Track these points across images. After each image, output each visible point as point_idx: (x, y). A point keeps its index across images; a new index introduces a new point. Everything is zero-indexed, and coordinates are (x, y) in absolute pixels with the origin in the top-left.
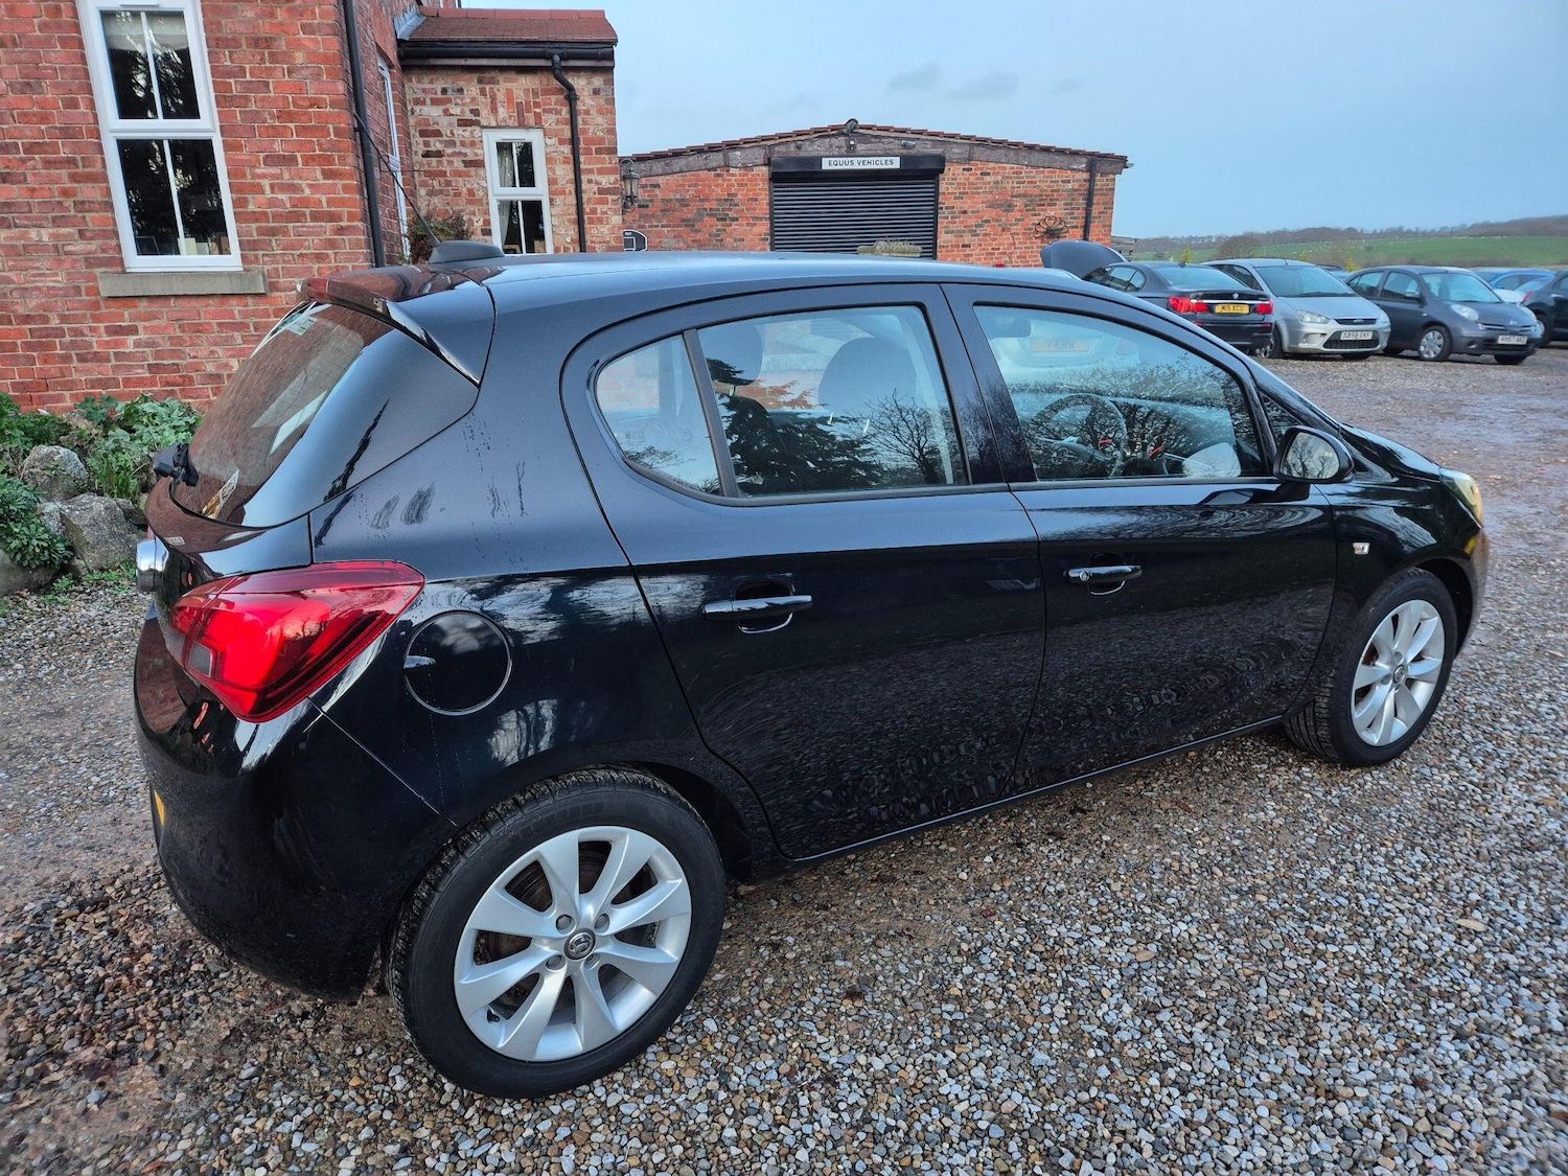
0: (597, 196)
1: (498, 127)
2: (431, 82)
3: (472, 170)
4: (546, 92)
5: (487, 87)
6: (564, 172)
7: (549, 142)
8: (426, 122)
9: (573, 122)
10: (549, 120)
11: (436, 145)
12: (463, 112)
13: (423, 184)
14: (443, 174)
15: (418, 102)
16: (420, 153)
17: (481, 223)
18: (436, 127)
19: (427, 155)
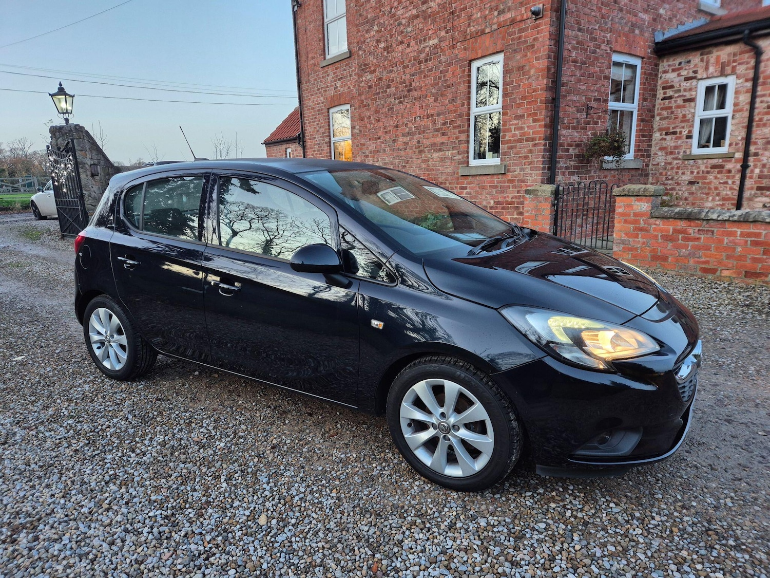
0: (766, 110)
1: (708, 78)
2: (674, 60)
3: (687, 104)
4: (742, 53)
5: (705, 57)
6: (745, 98)
7: (739, 81)
8: (667, 82)
9: (756, 68)
10: (741, 69)
11: (670, 93)
12: (688, 73)
13: (659, 114)
14: (671, 108)
15: (665, 72)
16: (661, 98)
17: (686, 132)
18: (672, 84)
19: (664, 99)
